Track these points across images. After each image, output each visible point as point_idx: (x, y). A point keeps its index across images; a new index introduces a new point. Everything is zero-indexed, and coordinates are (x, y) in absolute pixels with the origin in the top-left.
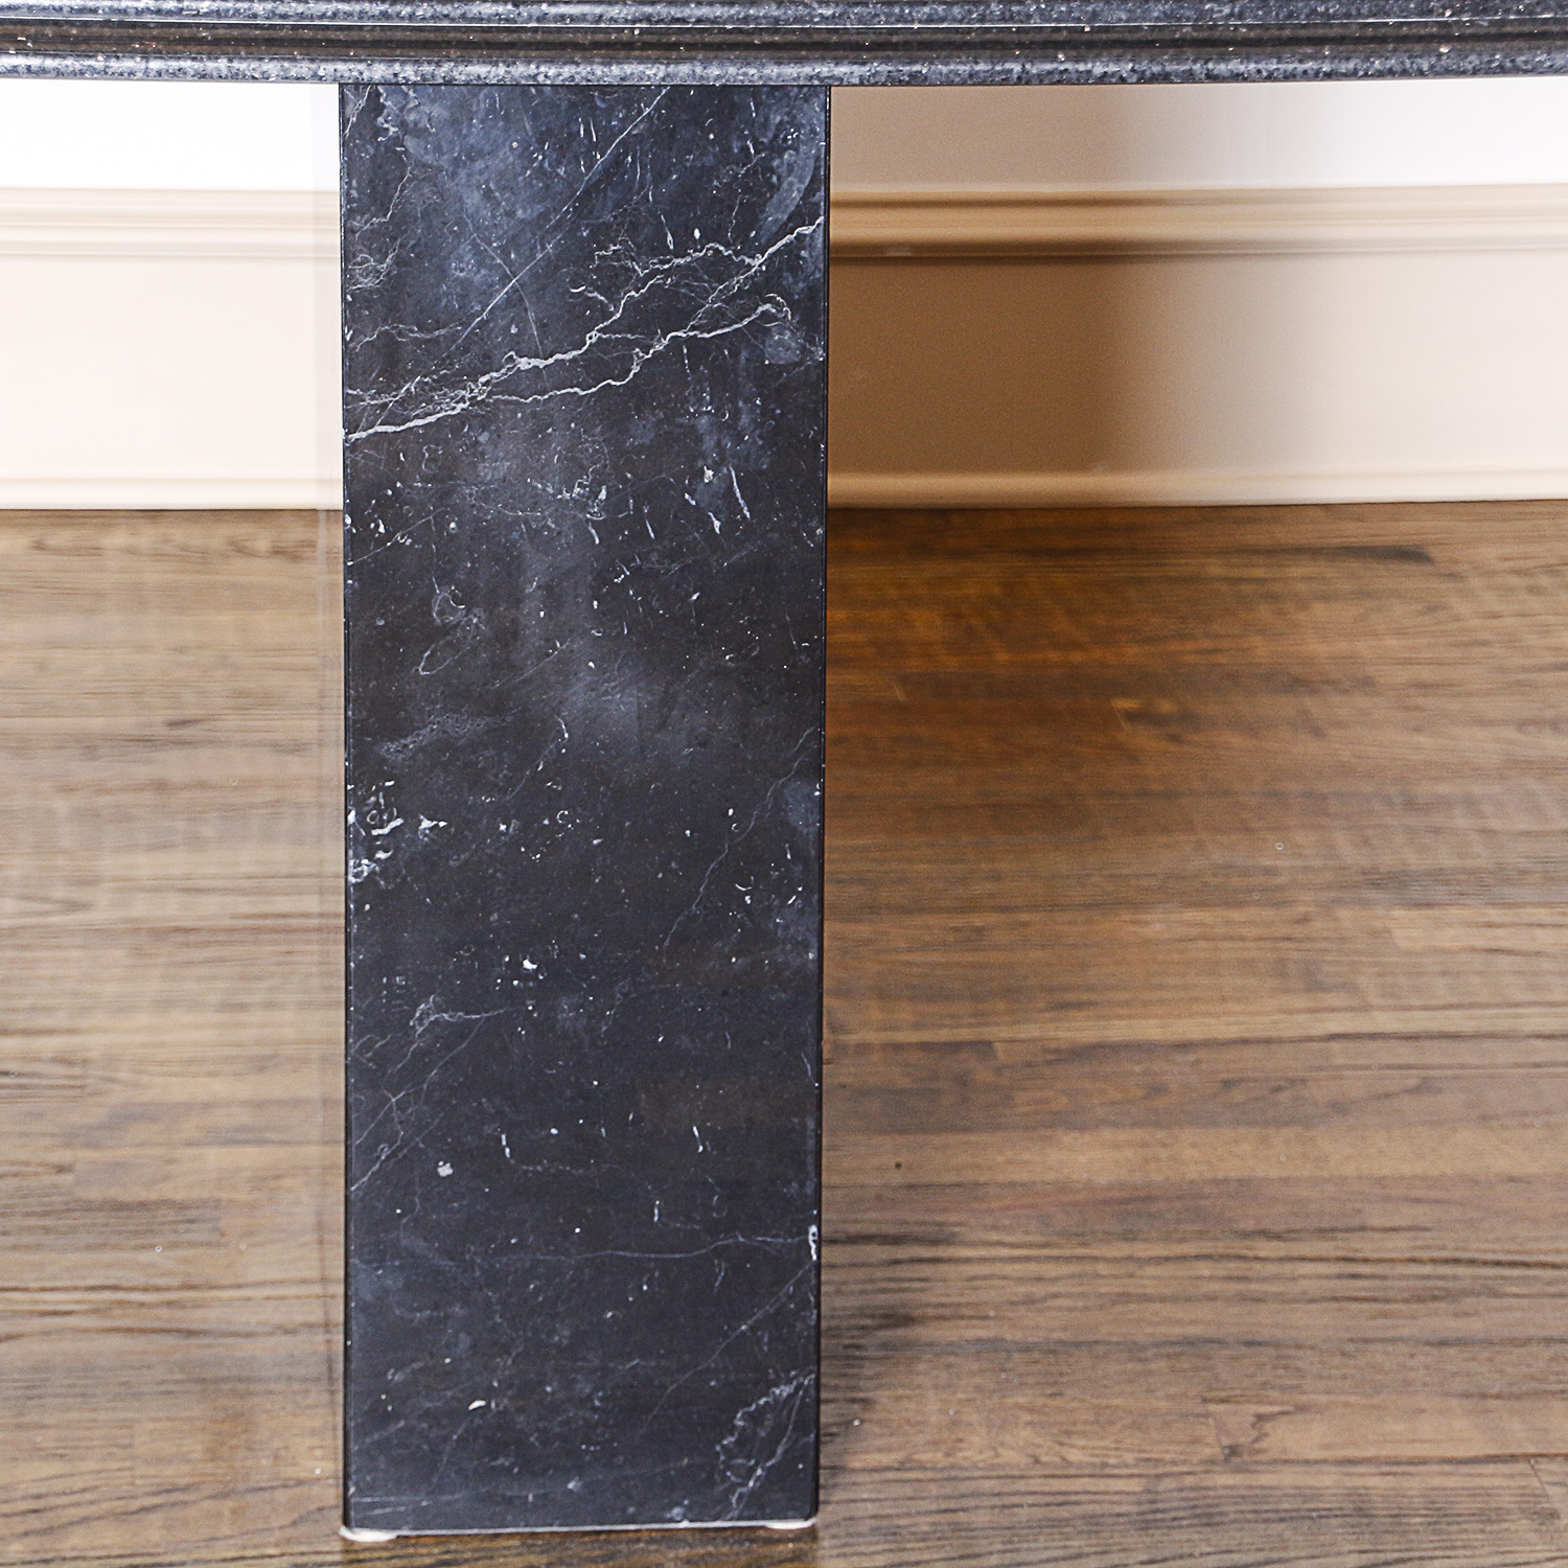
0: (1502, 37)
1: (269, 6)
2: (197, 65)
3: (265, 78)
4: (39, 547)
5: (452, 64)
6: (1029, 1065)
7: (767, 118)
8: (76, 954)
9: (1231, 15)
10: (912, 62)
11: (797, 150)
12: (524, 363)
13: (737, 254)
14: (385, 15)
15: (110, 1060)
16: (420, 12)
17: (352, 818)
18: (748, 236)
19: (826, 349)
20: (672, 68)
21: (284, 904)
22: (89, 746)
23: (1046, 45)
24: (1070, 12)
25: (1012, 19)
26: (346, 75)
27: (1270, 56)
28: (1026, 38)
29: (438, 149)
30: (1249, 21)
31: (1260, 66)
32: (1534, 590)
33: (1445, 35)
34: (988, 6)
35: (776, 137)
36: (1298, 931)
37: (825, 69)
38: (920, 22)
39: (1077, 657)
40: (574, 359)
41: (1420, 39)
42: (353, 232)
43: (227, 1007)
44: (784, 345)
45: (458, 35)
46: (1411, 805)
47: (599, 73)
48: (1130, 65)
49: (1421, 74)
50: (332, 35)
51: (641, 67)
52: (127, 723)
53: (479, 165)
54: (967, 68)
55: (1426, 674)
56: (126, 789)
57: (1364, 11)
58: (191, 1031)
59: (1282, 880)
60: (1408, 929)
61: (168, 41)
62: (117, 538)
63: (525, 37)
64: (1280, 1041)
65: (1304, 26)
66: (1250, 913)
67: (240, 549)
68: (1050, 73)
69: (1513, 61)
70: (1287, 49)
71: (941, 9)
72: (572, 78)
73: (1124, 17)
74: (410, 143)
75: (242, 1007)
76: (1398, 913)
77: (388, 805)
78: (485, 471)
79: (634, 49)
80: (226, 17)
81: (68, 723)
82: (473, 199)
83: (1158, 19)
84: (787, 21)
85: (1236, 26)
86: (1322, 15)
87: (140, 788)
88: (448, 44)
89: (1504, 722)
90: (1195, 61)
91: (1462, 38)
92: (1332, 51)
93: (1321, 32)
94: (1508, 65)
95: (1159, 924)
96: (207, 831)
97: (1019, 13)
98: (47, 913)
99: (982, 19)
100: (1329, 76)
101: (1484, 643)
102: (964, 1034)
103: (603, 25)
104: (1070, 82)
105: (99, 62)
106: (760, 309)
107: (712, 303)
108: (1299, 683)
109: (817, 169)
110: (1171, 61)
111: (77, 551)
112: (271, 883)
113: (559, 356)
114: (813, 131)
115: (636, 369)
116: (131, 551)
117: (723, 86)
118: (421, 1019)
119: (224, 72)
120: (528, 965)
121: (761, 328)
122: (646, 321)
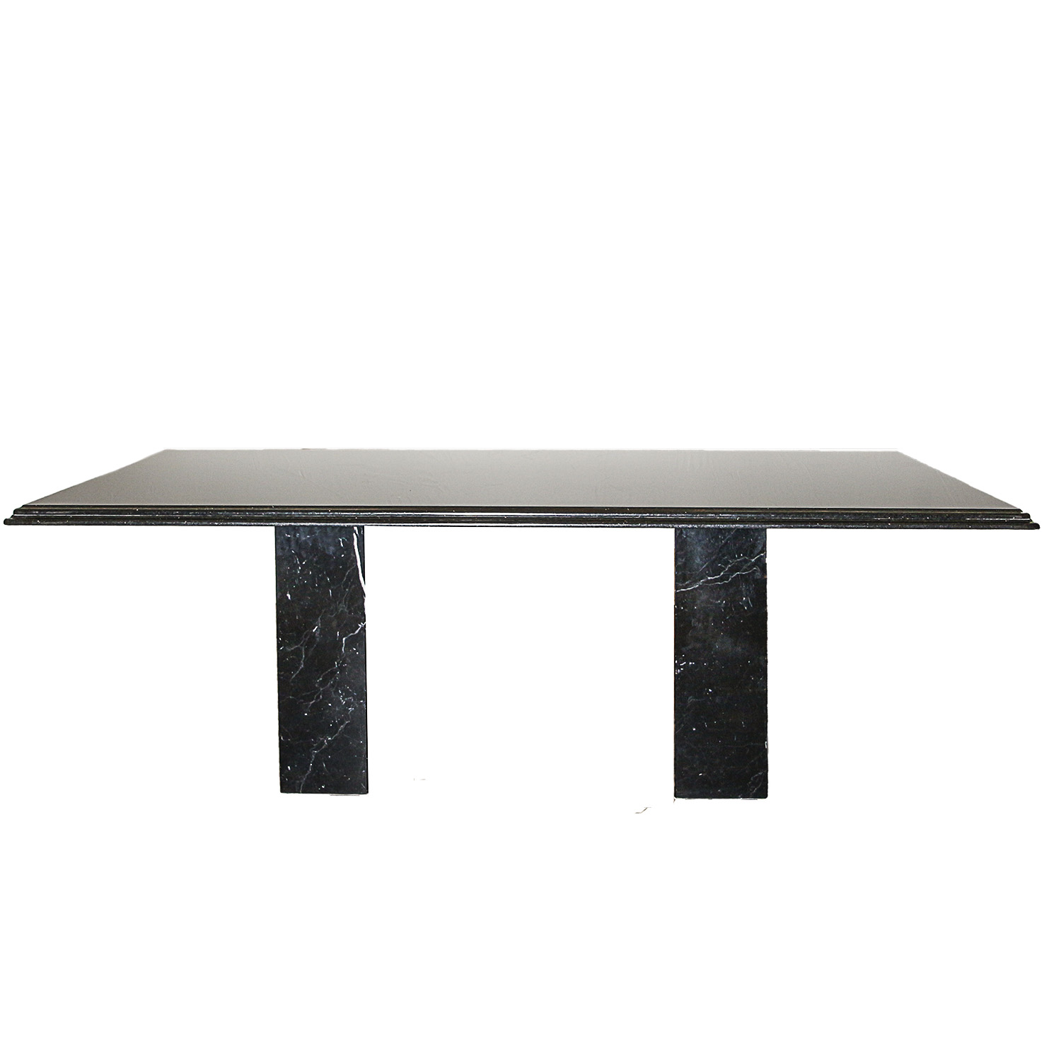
3: (669, 527)
7: (754, 534)
9: (849, 518)
10: (790, 524)
11: (760, 541)
12: (709, 578)
13: (749, 559)
17: (676, 662)
18: (751, 555)
23: (815, 522)
26: (676, 527)
27: (858, 524)
28: (811, 521)
29: (693, 540)
31: (855, 526)
33: (889, 521)
34: (804, 515)
35: (756, 538)
38: (791, 517)
40: (718, 578)
41: (885, 522)
44: (759, 575)
48: (831, 525)
49: (885, 528)
50: (674, 520)
53: (701, 543)
54: (800, 526)
57: (874, 517)
65: (862, 520)
69: (903, 526)
70: (861, 523)
71: (794, 516)
74: (688, 539)
77: (683, 660)
78: (702, 598)
82: (699, 549)
86: (865, 518)
106: (753, 569)
107: (744, 567)
113: (715, 577)
114: (763, 537)
115: (730, 579)
118: (689, 700)
120: (710, 690)
121: (754, 572)
122: (732, 571)
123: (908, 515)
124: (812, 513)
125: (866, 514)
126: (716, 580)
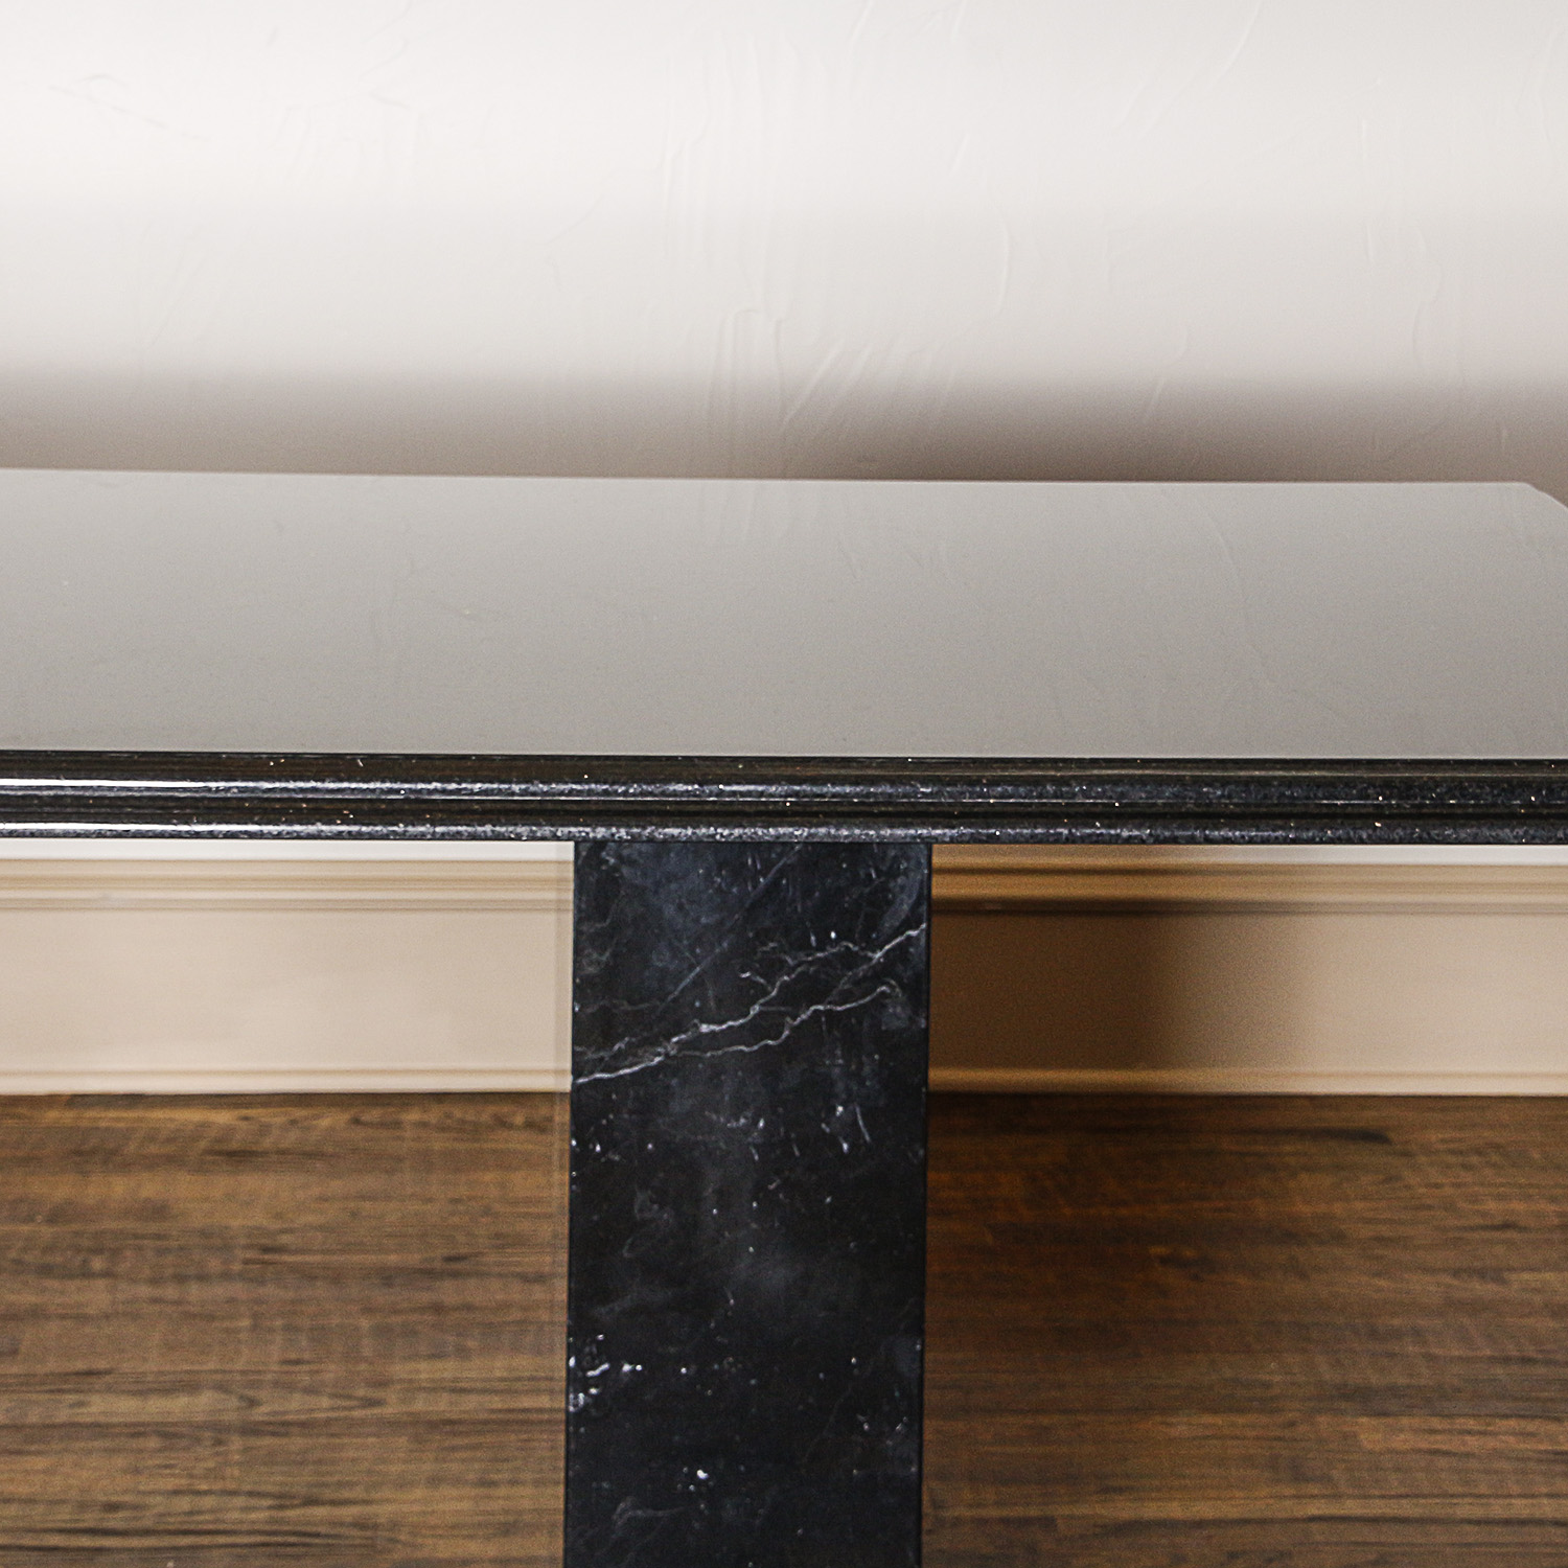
0: (1421, 816)
1: (523, 787)
2: (470, 829)
4: (356, 1121)
5: (653, 828)
6: (1081, 1536)
7: (885, 852)
8: (371, 1440)
9: (1223, 796)
10: (989, 827)
11: (907, 877)
12: (705, 1028)
13: (862, 949)
14: (606, 793)
15: (394, 1525)
16: (631, 791)
17: (572, 1362)
18: (870, 937)
19: (927, 1018)
20: (813, 831)
21: (527, 1402)
22: (387, 1277)
23: (1087, 816)
24: (1104, 792)
25: (1062, 797)
26: (577, 835)
27: (1252, 826)
28: (1072, 810)
29: (645, 874)
30: (1235, 800)
31: (1243, 833)
32: (1466, 1167)
33: (1379, 813)
34: (1045, 787)
35: (891, 867)
36: (1287, 1433)
37: (925, 831)
38: (995, 797)
39: (1123, 1212)
40: (742, 1026)
41: (1361, 816)
42: (583, 933)
43: (485, 1483)
44: (897, 1015)
45: (658, 807)
46: (1373, 1334)
47: (760, 833)
48: (1148, 831)
49: (1362, 842)
50: (568, 807)
51: (791, 830)
52: (414, 1259)
53: (673, 886)
54: (1029, 831)
55: (1385, 1230)
56: (414, 1310)
57: (1320, 795)
58: (454, 1503)
59: (1276, 1391)
60: (1371, 1434)
61: (450, 812)
62: (413, 1116)
63: (708, 808)
64: (1273, 1521)
65: (1276, 805)
66: (1250, 1418)
67: (502, 1123)
68: (1090, 835)
69: (1429, 834)
70: (1263, 821)
71: (1010, 789)
72: (740, 836)
73: (1143, 795)
74: (625, 870)
75: (493, 1484)
76: (1364, 1420)
77: (599, 1354)
78: (676, 1107)
79: (787, 817)
80: (492, 795)
81: (371, 1259)
82: (670, 911)
83: (1168, 798)
84: (898, 797)
85: (1226, 805)
86: (1288, 797)
87: (422, 1310)
88: (652, 813)
89: (1445, 1270)
90: (1196, 829)
91: (1391, 817)
92: (1295, 823)
93: (1288, 809)
94: (1425, 835)
95: (1183, 1426)
96: (471, 1344)
97: (1067, 792)
98: (351, 1408)
99: (1040, 796)
100: (1294, 841)
101: (1430, 1207)
102: (1033, 1512)
103: (763, 799)
104: (1104, 843)
105: (400, 828)
106: (878, 990)
107: (844, 984)
108: (1291, 1234)
109: (921, 888)
110: (1178, 828)
111: (382, 1125)
112: (519, 1385)
113: (731, 1023)
114: (919, 863)
115: (786, 1033)
116: (424, 1125)
117: (851, 843)
118: (621, 1515)
119: (490, 834)
120: (701, 1474)
121: (880, 1002)
122: (794, 997)
123: (1457, 788)
124: (1079, 780)
125: (1284, 782)
126: (732, 1036)
